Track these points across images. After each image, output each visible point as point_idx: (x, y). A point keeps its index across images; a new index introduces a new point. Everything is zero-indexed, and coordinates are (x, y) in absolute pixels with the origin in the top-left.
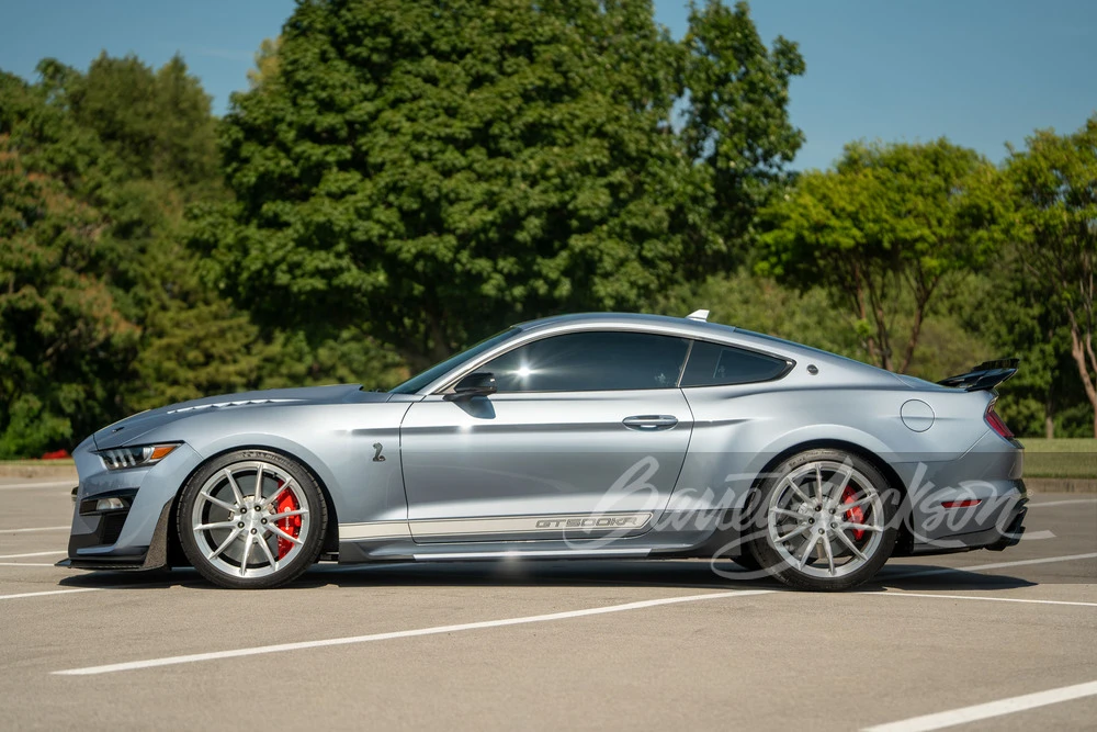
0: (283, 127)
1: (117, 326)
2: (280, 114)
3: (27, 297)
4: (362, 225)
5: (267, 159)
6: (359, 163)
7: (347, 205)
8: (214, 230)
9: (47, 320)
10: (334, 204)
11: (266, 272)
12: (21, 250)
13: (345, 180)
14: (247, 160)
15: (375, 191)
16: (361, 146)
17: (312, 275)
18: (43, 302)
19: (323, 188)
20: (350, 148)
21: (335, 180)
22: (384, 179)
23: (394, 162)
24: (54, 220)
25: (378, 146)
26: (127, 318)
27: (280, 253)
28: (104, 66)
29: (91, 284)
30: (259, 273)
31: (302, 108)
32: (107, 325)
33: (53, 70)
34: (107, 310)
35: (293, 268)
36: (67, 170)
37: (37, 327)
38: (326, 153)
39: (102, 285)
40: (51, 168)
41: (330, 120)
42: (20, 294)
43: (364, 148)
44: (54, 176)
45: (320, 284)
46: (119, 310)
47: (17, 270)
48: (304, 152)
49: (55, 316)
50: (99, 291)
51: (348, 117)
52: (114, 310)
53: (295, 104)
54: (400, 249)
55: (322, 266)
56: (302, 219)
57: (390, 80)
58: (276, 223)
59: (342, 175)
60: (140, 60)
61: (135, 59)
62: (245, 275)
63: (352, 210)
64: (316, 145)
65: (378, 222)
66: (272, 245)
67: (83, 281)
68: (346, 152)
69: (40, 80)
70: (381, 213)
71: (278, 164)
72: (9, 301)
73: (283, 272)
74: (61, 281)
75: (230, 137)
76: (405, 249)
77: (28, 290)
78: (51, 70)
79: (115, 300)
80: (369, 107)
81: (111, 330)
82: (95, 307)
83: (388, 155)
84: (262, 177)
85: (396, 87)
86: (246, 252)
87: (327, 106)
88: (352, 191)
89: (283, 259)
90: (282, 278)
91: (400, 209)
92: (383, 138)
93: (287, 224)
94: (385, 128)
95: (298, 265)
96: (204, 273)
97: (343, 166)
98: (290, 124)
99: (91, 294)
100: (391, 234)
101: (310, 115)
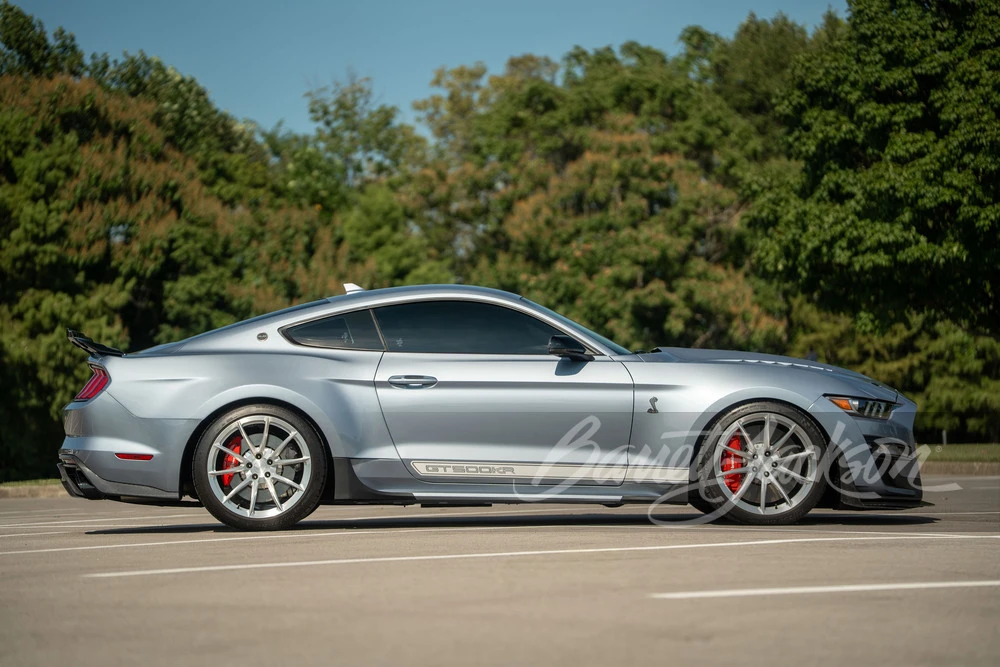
0: (847, 88)
1: (757, 322)
2: (842, 74)
3: (655, 292)
4: (931, 191)
5: (827, 123)
6: (929, 122)
7: (913, 169)
8: (774, 207)
9: (678, 316)
10: (899, 170)
11: (825, 249)
12: (647, 241)
13: (914, 142)
14: (807, 128)
15: (946, 152)
16: (933, 102)
17: (874, 250)
18: (673, 298)
19: (889, 153)
20: (922, 104)
21: (902, 142)
22: (957, 138)
23: (970, 119)
24: (681, 205)
25: (953, 101)
26: (769, 312)
27: (839, 228)
28: (752, 31)
29: (729, 277)
30: (817, 251)
31: (865, 63)
32: (745, 320)
33: (697, 39)
34: (746, 304)
35: (854, 244)
36: (700, 150)
37: (667, 326)
38: (893, 113)
39: (740, 276)
40: (683, 148)
41: (898, 75)
42: (646, 290)
43: (938, 105)
44: (687, 156)
45: (882, 259)
46: (760, 304)
47: (645, 264)
48: (867, 113)
49: (687, 312)
50: (737, 283)
51: (918, 71)
52: (753, 303)
53: (858, 60)
54: (977, 216)
55: (884, 239)
56: (864, 188)
57: (971, 24)
58: (838, 196)
59: (911, 137)
60: (790, 20)
61: (785, 19)
62: (803, 256)
63: (918, 175)
64: (882, 105)
65: (950, 186)
66: (829, 219)
67: (719, 272)
68: (916, 110)
69: (683, 51)
70: (954, 177)
71: (838, 129)
72: (636, 298)
73: (843, 249)
74: (693, 273)
75: (790, 103)
76: (983, 215)
77: (657, 285)
78: (695, 40)
79: (756, 292)
80: (944, 57)
81: (751, 326)
82: (730, 302)
83: (964, 111)
84: (822, 145)
85: (976, 32)
86: (804, 228)
87: (893, 60)
88: (920, 154)
89: (842, 234)
90: (842, 256)
91: (976, 172)
92: (957, 92)
93: (851, 196)
94: (960, 80)
95: (860, 240)
96: (763, 254)
97: (913, 126)
98: (854, 84)
99: (729, 286)
100: (965, 200)
101: (873, 72)
